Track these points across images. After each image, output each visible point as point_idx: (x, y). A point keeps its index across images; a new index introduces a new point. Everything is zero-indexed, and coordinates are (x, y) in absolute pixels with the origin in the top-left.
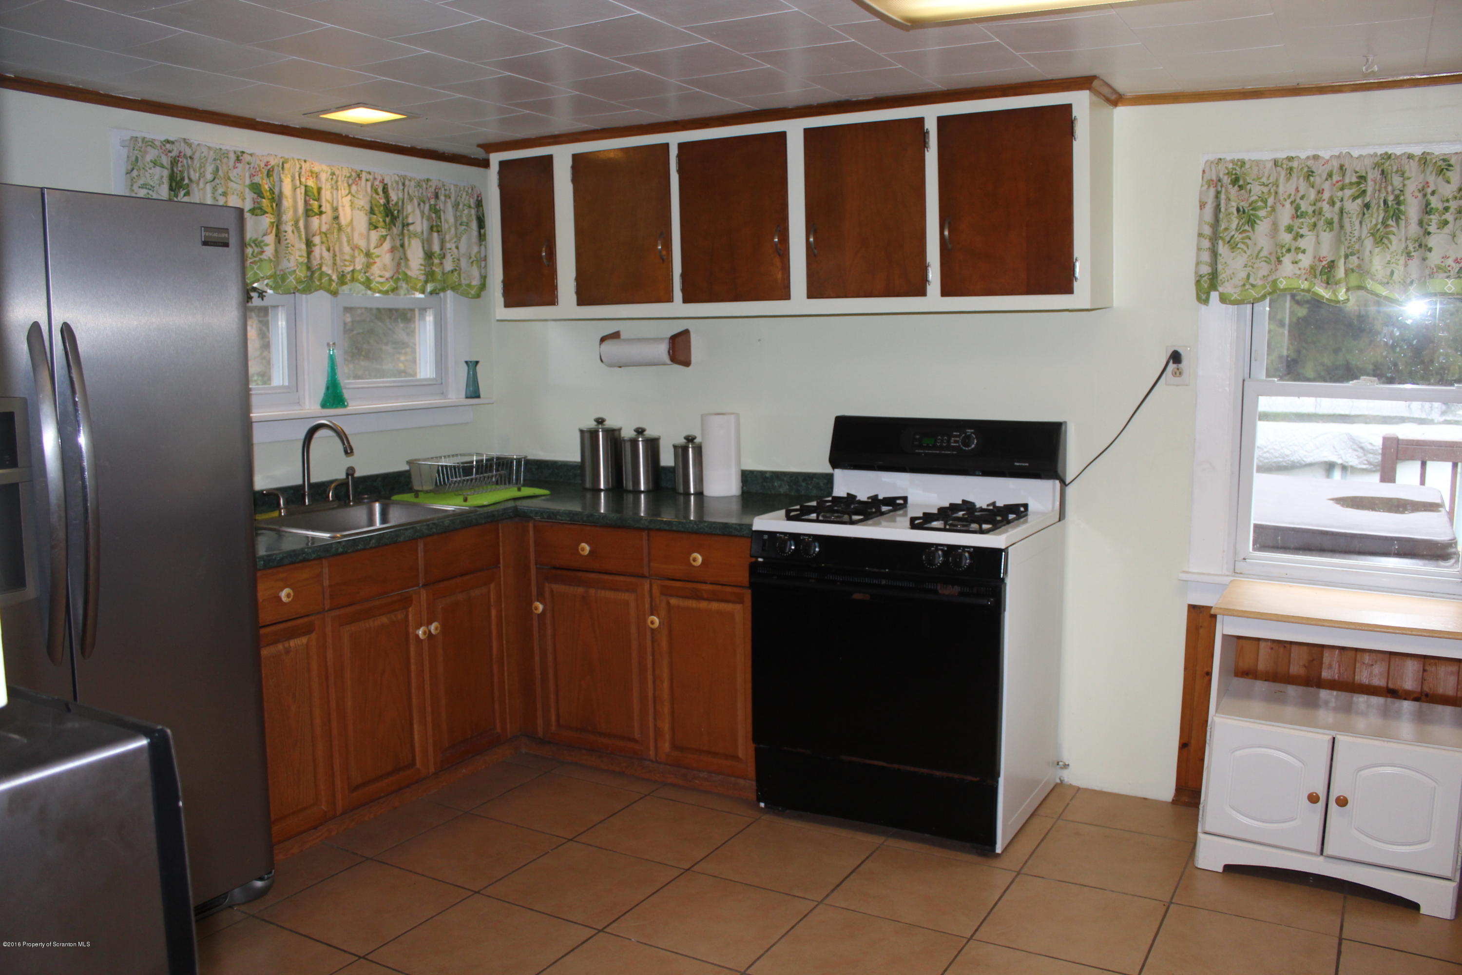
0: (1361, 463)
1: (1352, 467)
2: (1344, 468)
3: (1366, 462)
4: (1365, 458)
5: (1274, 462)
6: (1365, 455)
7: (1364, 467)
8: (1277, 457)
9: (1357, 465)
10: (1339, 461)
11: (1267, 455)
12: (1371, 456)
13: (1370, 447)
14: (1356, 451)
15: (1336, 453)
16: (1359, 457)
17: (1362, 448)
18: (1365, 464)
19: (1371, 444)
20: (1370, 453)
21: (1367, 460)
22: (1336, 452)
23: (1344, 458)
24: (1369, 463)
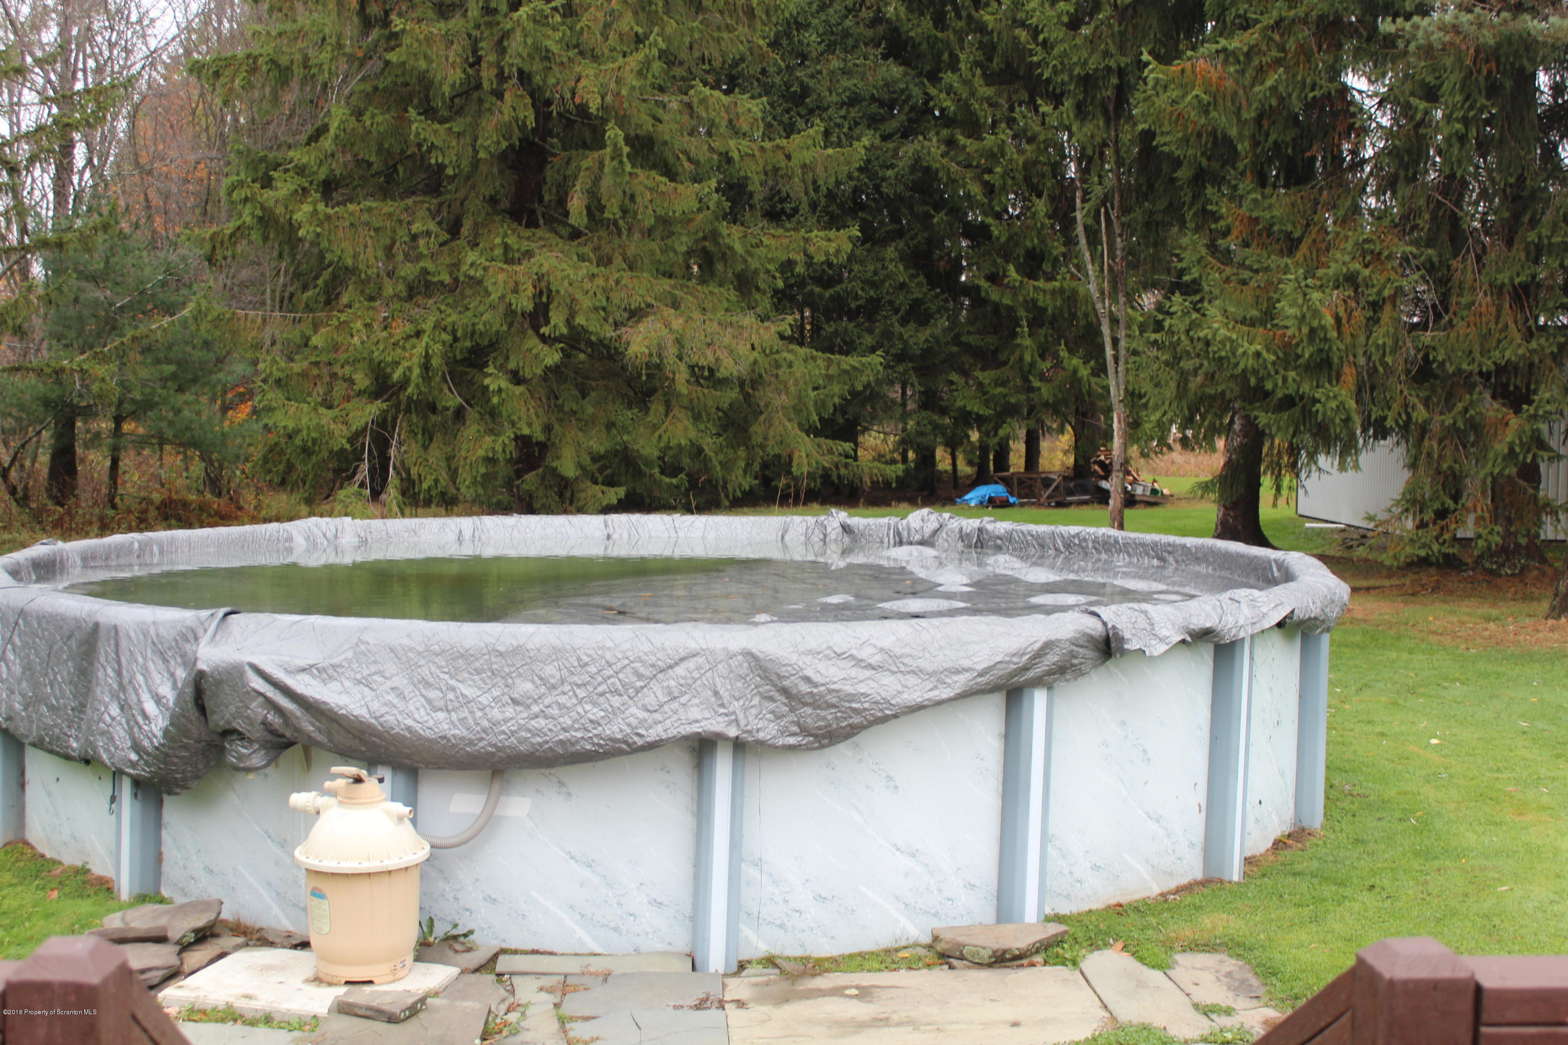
0: (783, 732)
1: (761, 743)
2: (739, 746)
3: (795, 729)
4: (792, 717)
5: (561, 742)
6: (792, 710)
7: (792, 741)
8: (565, 730)
9: (774, 737)
10: (733, 732)
11: (541, 723)
12: (809, 710)
13: (805, 688)
14: (771, 699)
15: (722, 711)
16: (778, 717)
17: (785, 691)
18: (794, 734)
19: (808, 680)
20: (805, 704)
21: (798, 724)
22: (722, 705)
23: (742, 723)
24: (804, 731)
